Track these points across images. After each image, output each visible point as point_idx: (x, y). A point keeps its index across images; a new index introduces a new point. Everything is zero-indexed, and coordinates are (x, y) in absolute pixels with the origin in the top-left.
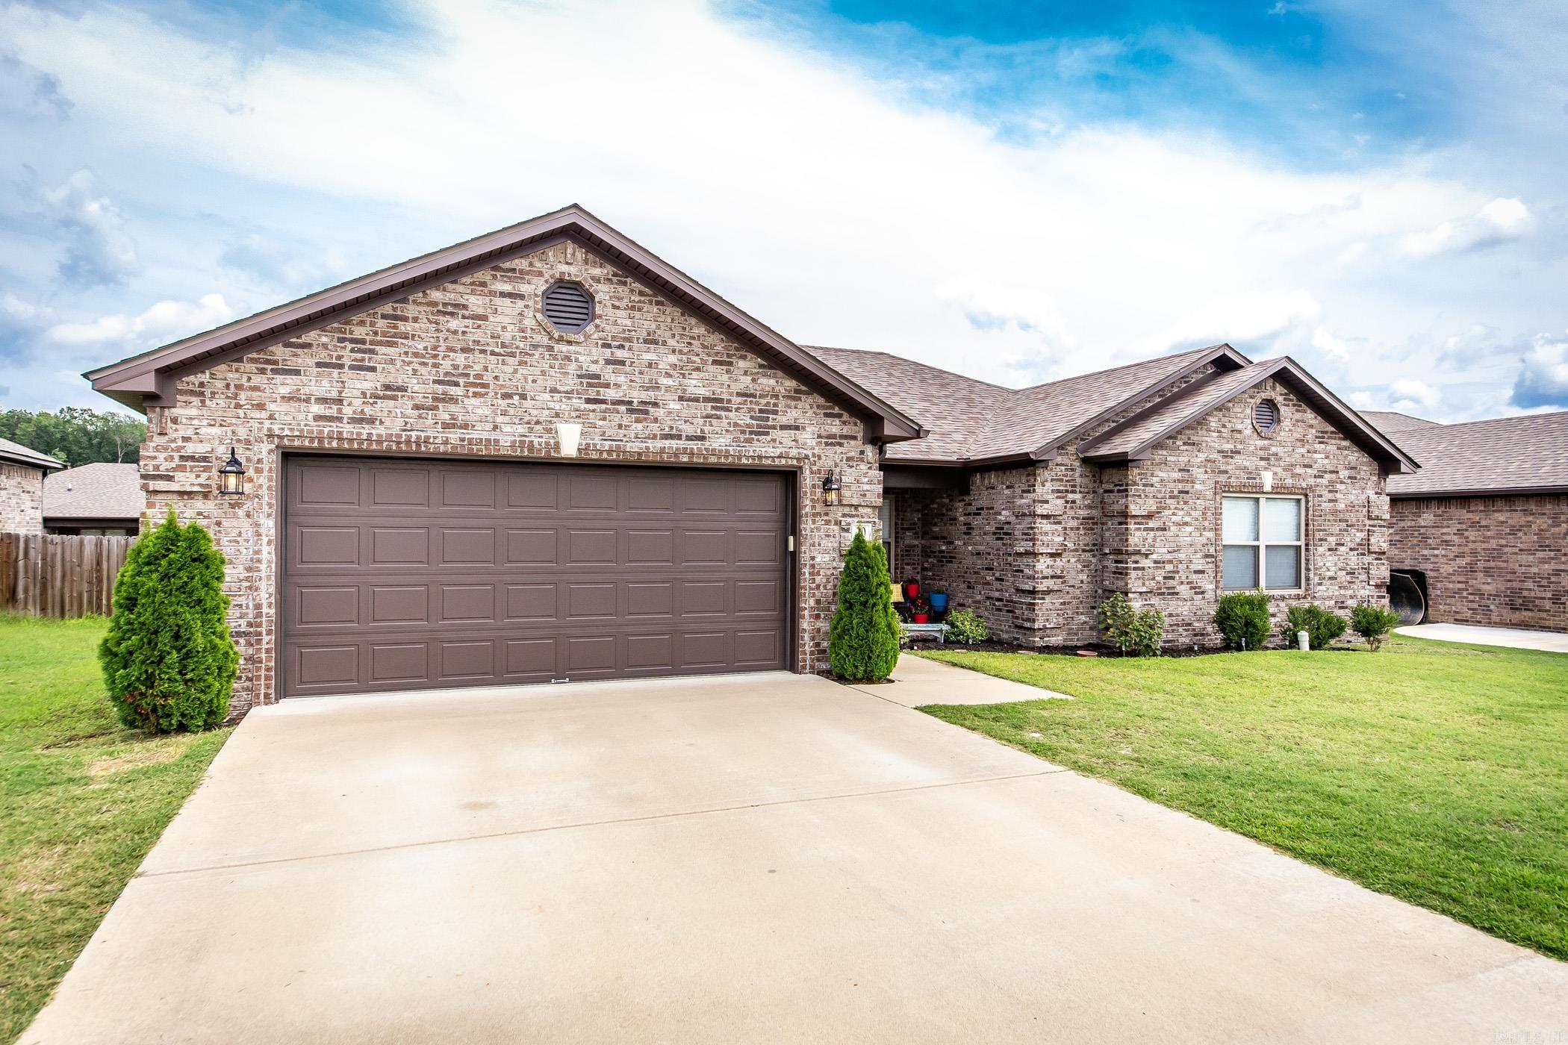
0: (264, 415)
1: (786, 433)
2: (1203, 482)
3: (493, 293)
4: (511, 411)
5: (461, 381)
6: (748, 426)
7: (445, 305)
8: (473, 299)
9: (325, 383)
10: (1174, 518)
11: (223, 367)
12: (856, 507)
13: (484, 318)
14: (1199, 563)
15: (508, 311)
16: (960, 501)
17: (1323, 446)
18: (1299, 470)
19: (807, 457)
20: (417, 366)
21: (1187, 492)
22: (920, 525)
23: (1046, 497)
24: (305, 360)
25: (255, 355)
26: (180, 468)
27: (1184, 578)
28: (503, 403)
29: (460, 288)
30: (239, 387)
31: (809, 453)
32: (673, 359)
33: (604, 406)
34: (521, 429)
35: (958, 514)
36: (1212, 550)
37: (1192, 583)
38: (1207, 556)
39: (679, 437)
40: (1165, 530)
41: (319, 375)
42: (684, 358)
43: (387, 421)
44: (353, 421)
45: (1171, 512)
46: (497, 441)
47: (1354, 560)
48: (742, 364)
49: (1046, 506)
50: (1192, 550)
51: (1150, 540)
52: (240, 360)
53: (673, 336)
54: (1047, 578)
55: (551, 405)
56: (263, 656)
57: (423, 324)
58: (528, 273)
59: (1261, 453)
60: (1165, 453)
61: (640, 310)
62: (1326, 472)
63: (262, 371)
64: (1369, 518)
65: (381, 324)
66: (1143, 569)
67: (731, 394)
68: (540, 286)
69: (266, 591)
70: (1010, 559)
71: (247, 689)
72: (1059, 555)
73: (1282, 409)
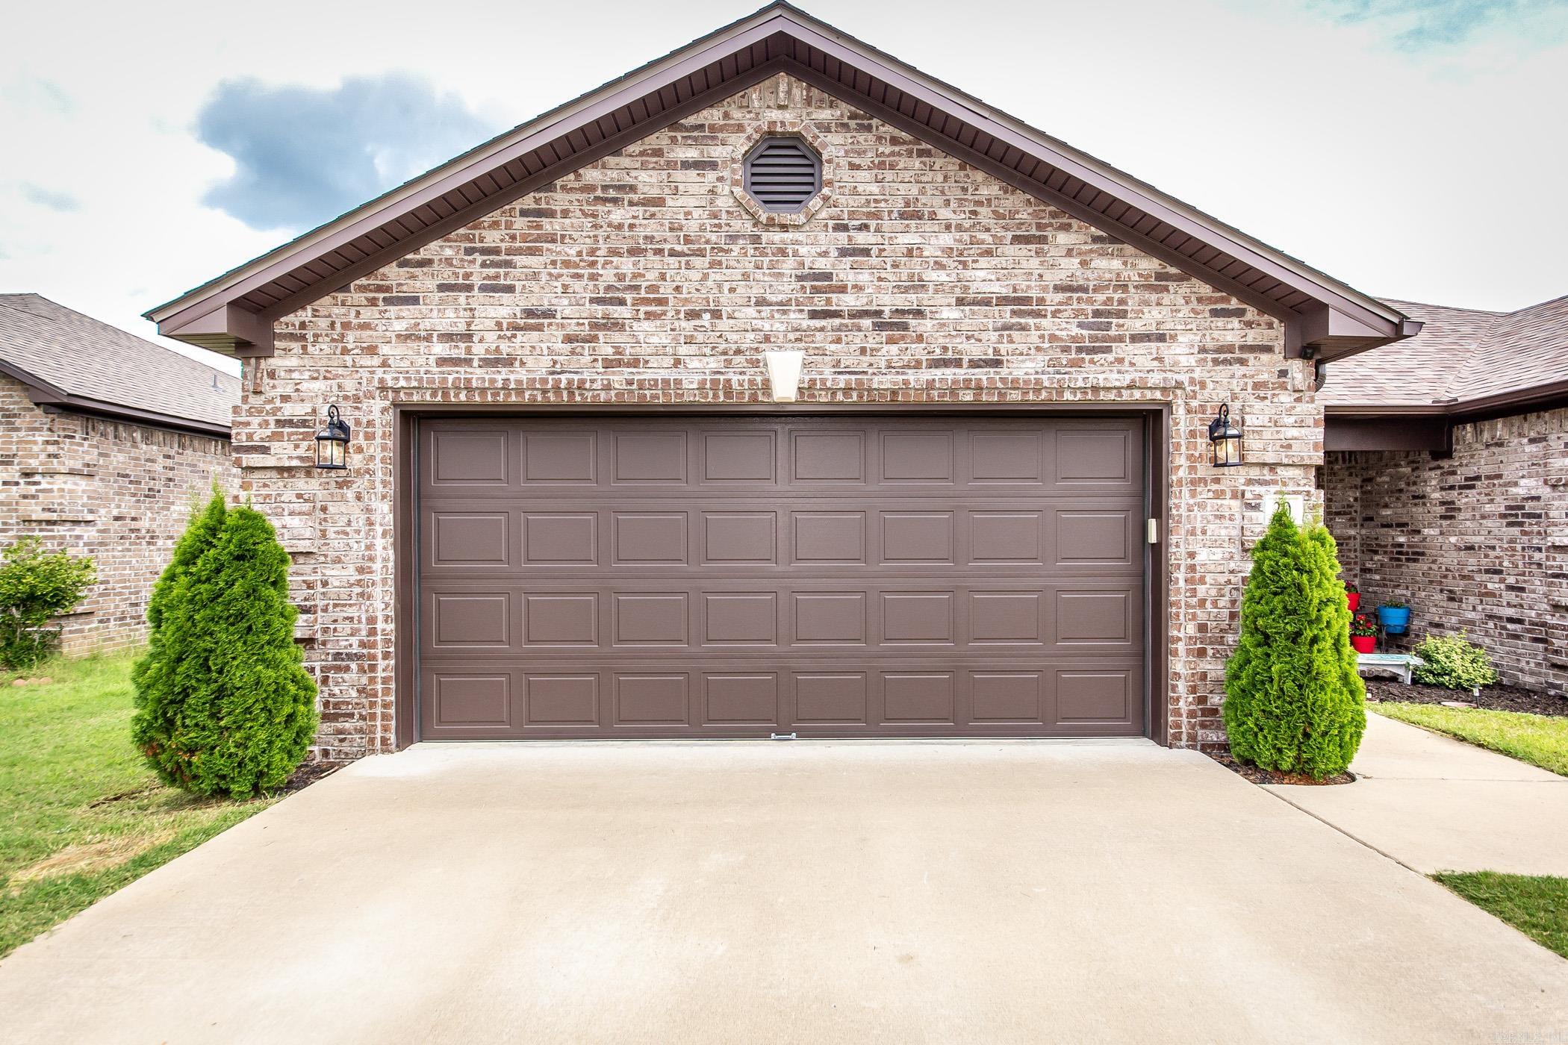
0: (376, 361)
1: (1140, 348)
3: (671, 165)
4: (700, 337)
5: (629, 297)
6: (1074, 339)
7: (605, 188)
8: (643, 176)
9: (450, 313)
11: (327, 300)
12: (1272, 467)
13: (659, 202)
15: (693, 189)
16: (1431, 469)
19: (1179, 385)
20: (568, 281)
22: (1357, 506)
24: (424, 283)
25: (363, 281)
26: (276, 437)
28: (688, 325)
29: (625, 162)
30: (346, 326)
31: (1184, 378)
32: (947, 239)
33: (837, 321)
34: (713, 363)
35: (1428, 489)
39: (958, 363)
41: (442, 301)
42: (966, 236)
43: (530, 362)
44: (486, 363)
46: (678, 382)
48: (1062, 238)
52: (345, 288)
53: (947, 203)
55: (758, 324)
56: (379, 687)
57: (576, 219)
58: (722, 128)
61: (892, 167)
63: (373, 302)
65: (520, 223)
67: (1045, 289)
68: (740, 145)
69: (383, 600)
70: (1537, 556)
71: (361, 731)
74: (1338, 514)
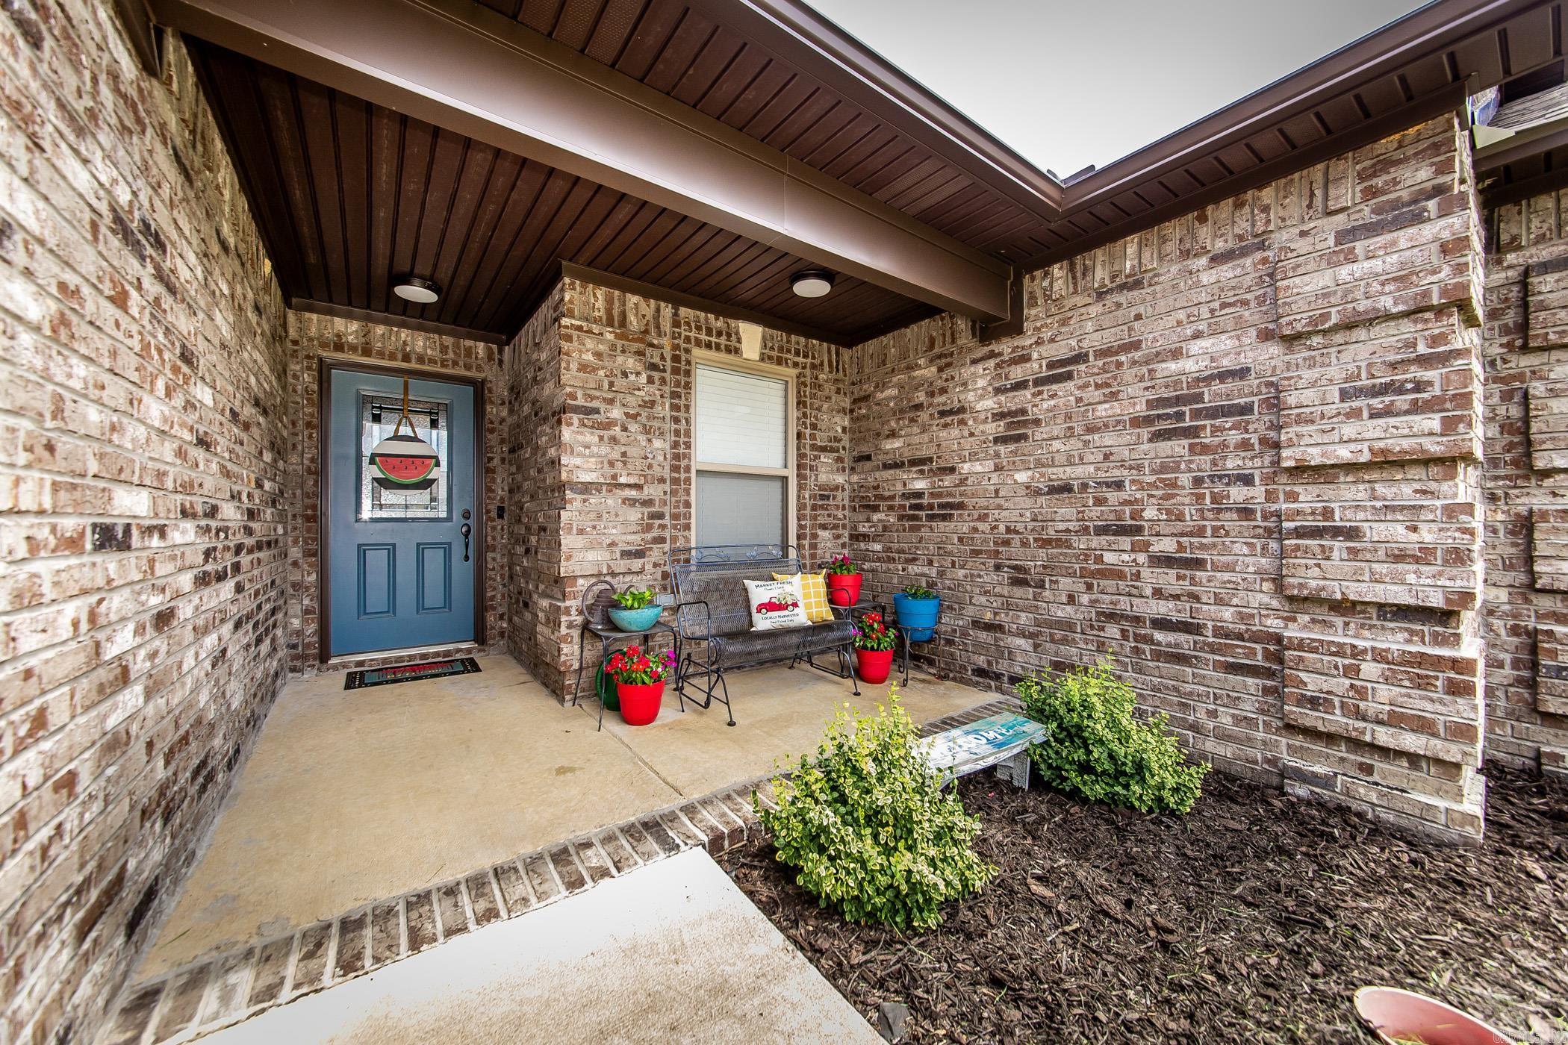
16: (974, 362)
22: (846, 438)
35: (971, 396)
70: (1238, 494)
74: (823, 449)
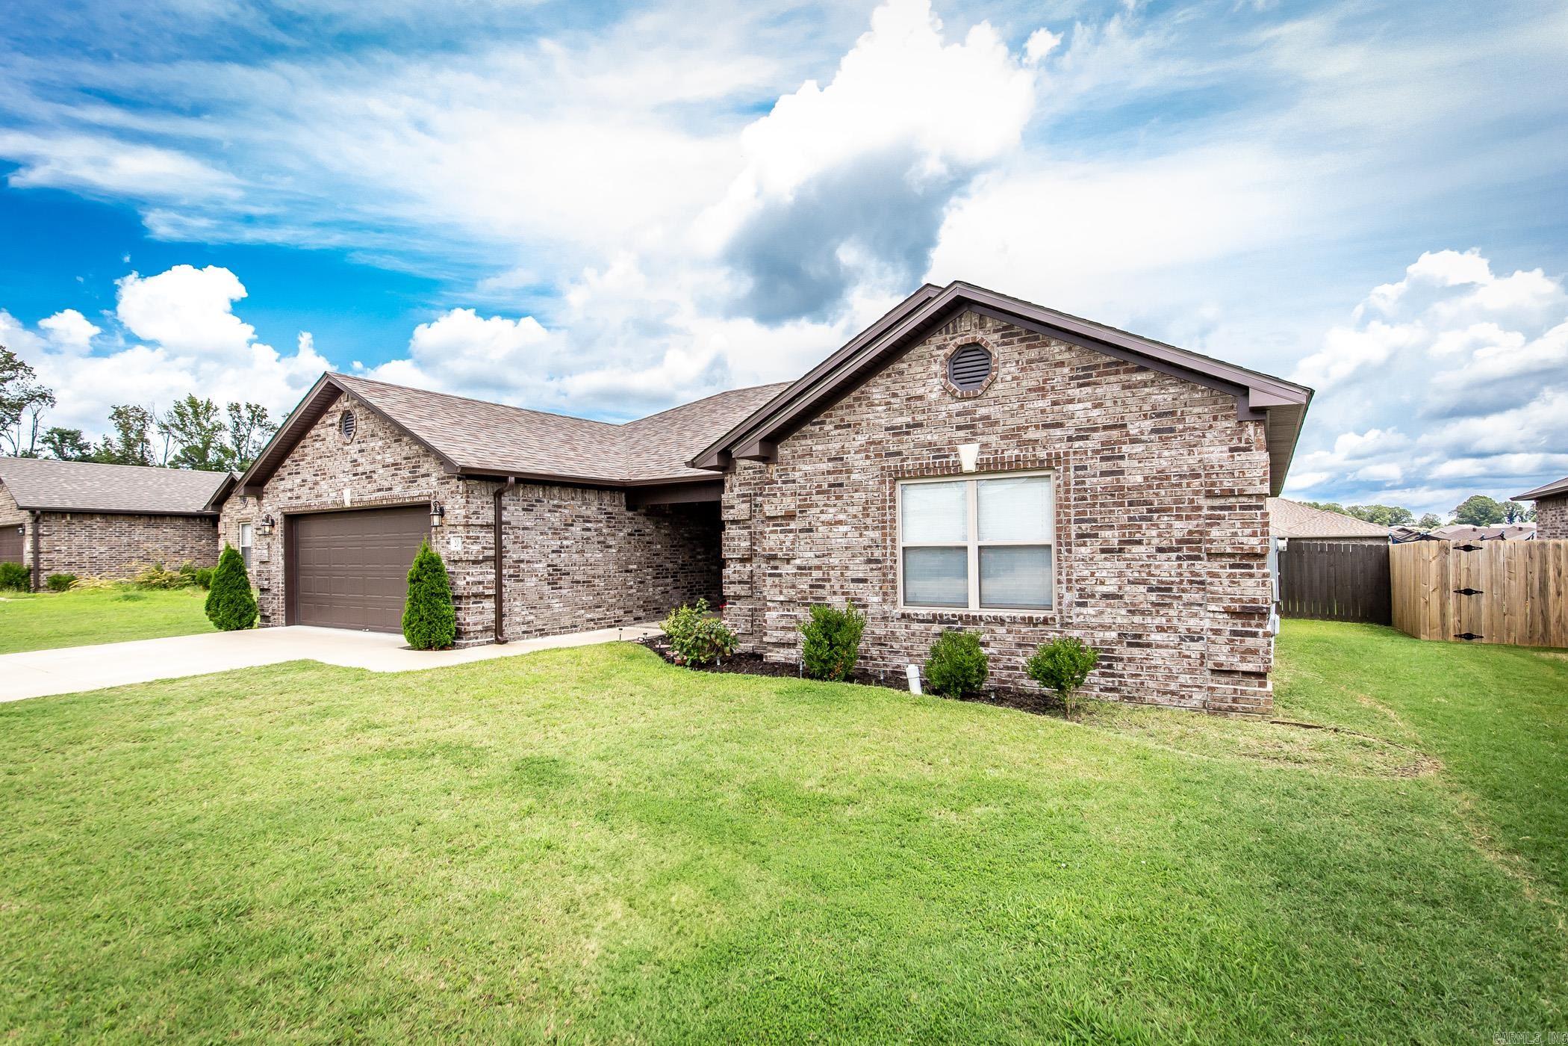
0: (279, 499)
1: (424, 479)
2: (863, 470)
3: (326, 426)
4: (332, 486)
5: (320, 473)
6: (409, 478)
7: (315, 436)
8: (322, 431)
9: (290, 482)
10: (823, 517)
12: (455, 526)
13: (325, 439)
14: (858, 569)
15: (331, 434)
17: (1089, 389)
18: (1032, 434)
19: (431, 494)
20: (309, 469)
21: (841, 485)
23: (732, 502)
24: (285, 473)
25: (275, 474)
27: (837, 588)
28: (330, 482)
29: (318, 426)
30: (273, 488)
31: (432, 491)
32: (381, 443)
33: (359, 477)
36: (878, 554)
37: (848, 593)
38: (869, 561)
39: (384, 490)
40: (811, 530)
41: (288, 479)
42: (384, 441)
43: (303, 497)
44: (296, 499)
45: (818, 510)
46: (327, 502)
47: (1167, 568)
49: (732, 511)
50: (849, 553)
51: (788, 544)
52: (272, 476)
54: (734, 583)
55: (343, 479)
56: (281, 606)
57: (310, 448)
59: (960, 420)
60: (809, 442)
62: (1095, 430)
63: (277, 480)
64: (1210, 495)
65: (300, 451)
66: (780, 575)
68: (339, 417)
69: (282, 577)
72: (749, 560)
73: (997, 352)
